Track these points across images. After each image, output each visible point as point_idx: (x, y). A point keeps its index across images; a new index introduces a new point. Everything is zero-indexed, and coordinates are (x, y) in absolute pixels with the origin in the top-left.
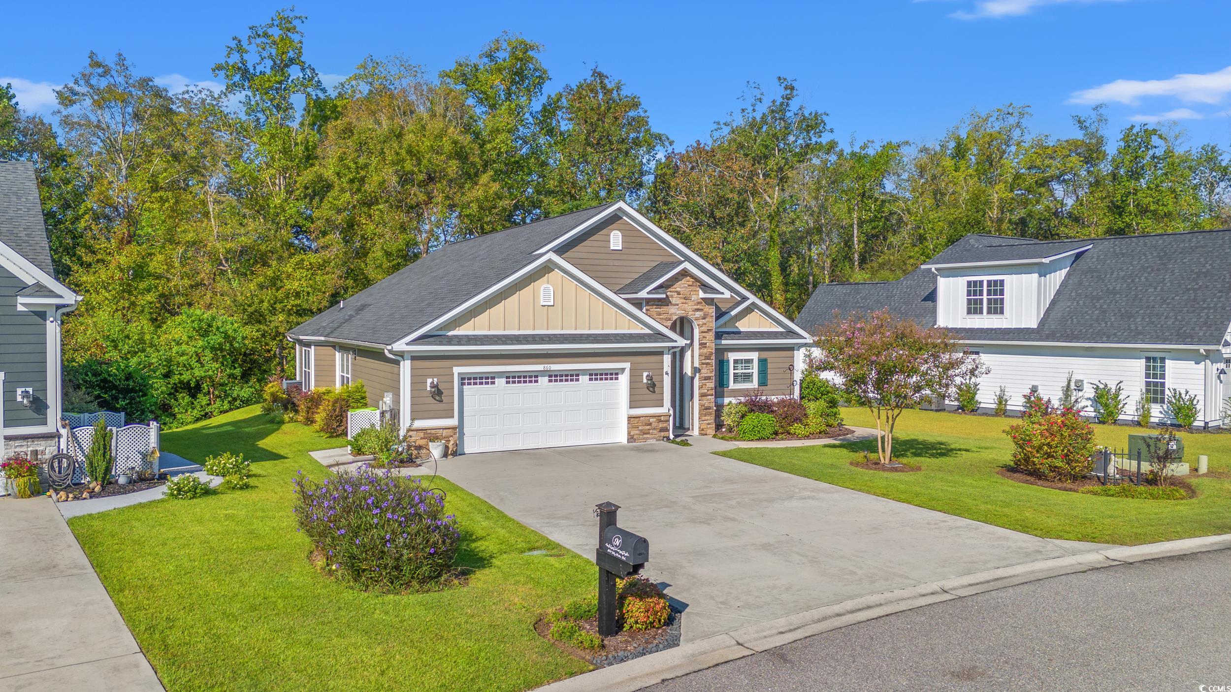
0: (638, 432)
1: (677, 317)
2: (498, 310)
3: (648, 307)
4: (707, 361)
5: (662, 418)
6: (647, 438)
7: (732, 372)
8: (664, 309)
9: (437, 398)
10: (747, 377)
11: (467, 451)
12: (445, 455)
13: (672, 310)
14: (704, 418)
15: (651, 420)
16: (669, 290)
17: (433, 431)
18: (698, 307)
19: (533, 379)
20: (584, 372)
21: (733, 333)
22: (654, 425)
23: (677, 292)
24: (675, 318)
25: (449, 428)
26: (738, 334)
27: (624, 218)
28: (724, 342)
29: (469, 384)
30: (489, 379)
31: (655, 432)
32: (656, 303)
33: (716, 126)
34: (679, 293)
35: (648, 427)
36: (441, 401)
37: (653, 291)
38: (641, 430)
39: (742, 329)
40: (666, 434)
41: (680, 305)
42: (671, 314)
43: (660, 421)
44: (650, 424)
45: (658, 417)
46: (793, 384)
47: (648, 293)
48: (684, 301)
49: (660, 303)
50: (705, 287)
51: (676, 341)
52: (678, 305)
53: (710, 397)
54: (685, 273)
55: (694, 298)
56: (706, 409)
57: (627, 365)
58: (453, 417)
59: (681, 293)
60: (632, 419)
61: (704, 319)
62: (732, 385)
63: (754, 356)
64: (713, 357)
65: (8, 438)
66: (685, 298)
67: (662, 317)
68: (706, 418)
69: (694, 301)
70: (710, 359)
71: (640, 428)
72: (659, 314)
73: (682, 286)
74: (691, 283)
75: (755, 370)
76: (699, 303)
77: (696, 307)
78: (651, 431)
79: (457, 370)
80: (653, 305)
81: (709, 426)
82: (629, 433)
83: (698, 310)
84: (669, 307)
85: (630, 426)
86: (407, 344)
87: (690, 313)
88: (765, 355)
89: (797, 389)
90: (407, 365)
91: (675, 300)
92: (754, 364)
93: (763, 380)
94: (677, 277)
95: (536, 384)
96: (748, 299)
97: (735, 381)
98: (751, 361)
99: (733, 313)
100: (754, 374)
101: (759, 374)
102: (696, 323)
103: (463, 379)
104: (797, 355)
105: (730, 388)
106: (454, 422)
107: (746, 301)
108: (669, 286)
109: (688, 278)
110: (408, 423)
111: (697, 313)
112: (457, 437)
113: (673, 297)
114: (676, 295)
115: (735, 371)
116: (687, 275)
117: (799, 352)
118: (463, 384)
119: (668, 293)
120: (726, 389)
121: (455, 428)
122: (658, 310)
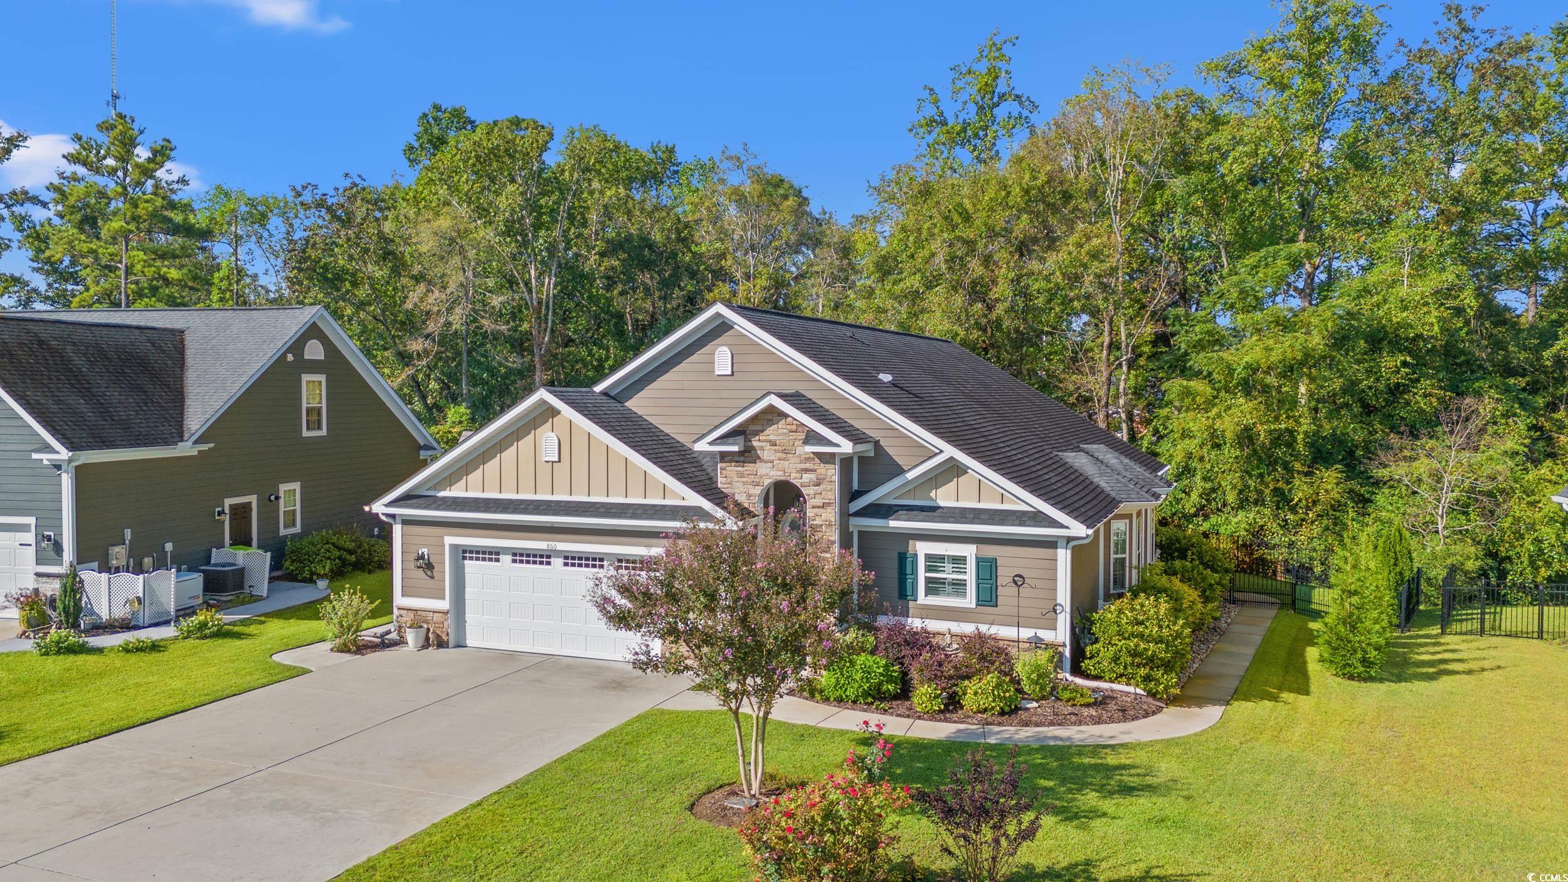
1: (770, 481)
2: (492, 466)
3: (724, 465)
7: (922, 574)
8: (750, 467)
9: (429, 573)
10: (959, 587)
11: (469, 643)
12: (426, 645)
13: (762, 469)
17: (423, 614)
18: (807, 466)
19: (545, 560)
21: (922, 509)
23: (770, 441)
24: (767, 482)
25: (441, 612)
26: (931, 511)
27: (736, 327)
28: (893, 524)
29: (471, 558)
30: (493, 554)
32: (736, 458)
34: (773, 444)
36: (432, 577)
37: (721, 441)
39: (942, 503)
41: (775, 463)
42: (762, 476)
46: (1055, 611)
47: (711, 444)
48: (783, 456)
49: (742, 459)
50: (812, 437)
52: (772, 462)
54: (773, 413)
55: (799, 452)
58: (444, 598)
59: (778, 443)
61: (818, 485)
62: (922, 598)
63: (968, 551)
65: (38, 575)
66: (785, 451)
67: (746, 480)
69: (798, 456)
72: (742, 475)
73: (773, 432)
75: (970, 576)
76: (808, 459)
77: (803, 466)
79: (449, 540)
80: (731, 461)
83: (806, 470)
84: (758, 465)
86: (386, 505)
87: (793, 475)
88: (990, 551)
89: (1064, 621)
90: (397, 530)
91: (767, 453)
92: (968, 566)
93: (985, 596)
94: (770, 417)
95: (548, 567)
96: (941, 451)
97: (929, 591)
98: (961, 560)
99: (910, 475)
100: (968, 583)
101: (978, 585)
102: (804, 491)
103: (464, 552)
104: (1064, 556)
105: (918, 602)
106: (444, 605)
107: (936, 454)
108: (757, 433)
109: (789, 420)
110: (399, 600)
111: (805, 476)
112: (449, 623)
113: (762, 449)
114: (767, 446)
115: (928, 575)
116: (785, 415)
117: (1069, 552)
118: (464, 558)
119: (755, 444)
120: (911, 603)
121: (445, 612)
122: (739, 469)
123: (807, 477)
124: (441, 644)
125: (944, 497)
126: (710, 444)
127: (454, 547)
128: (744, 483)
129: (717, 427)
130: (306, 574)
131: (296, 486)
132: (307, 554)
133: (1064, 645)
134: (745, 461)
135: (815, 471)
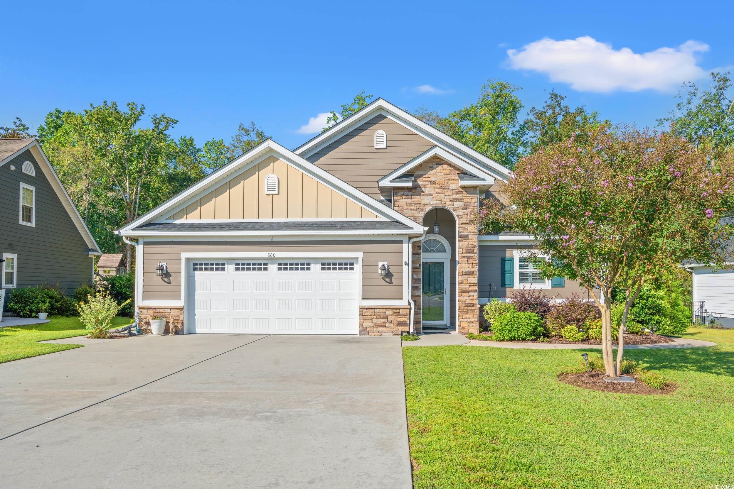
0: (371, 325)
1: (430, 208)
2: (222, 199)
3: (397, 198)
4: (469, 255)
5: (401, 311)
6: (382, 332)
7: (517, 270)
8: (416, 199)
9: (166, 280)
11: (198, 331)
12: (167, 331)
13: (425, 199)
14: (464, 316)
15: (388, 313)
16: (421, 179)
17: (162, 310)
18: (458, 196)
19: (262, 267)
20: (316, 260)
22: (391, 318)
23: (431, 181)
24: (428, 208)
25: (176, 308)
27: (389, 117)
28: (501, 238)
29: (201, 269)
30: (219, 265)
31: (392, 325)
32: (406, 193)
33: (657, 123)
34: (433, 183)
35: (384, 320)
36: (170, 283)
37: (398, 180)
38: (375, 323)
40: (406, 329)
41: (435, 195)
42: (424, 205)
43: (398, 314)
44: (386, 317)
45: (396, 310)
48: (440, 191)
50: (464, 174)
51: (412, 228)
52: (432, 195)
53: (472, 294)
54: (437, 161)
55: (452, 187)
56: (467, 306)
57: (359, 255)
58: (180, 298)
59: (436, 182)
60: (364, 311)
61: (465, 209)
62: (517, 285)
64: (477, 250)
66: (441, 188)
67: (413, 207)
68: (468, 316)
69: (452, 190)
70: (472, 252)
71: (374, 320)
72: (410, 204)
73: (433, 174)
74: (448, 172)
76: (458, 193)
77: (455, 197)
78: (387, 325)
79: (184, 255)
80: (402, 195)
81: (471, 325)
82: (361, 325)
83: (457, 200)
84: (422, 197)
85: (362, 317)
86: (133, 230)
87: (447, 203)
90: (140, 249)
91: (429, 189)
93: (557, 280)
94: (431, 165)
95: (265, 272)
97: (521, 281)
102: (455, 214)
103: (195, 265)
105: (514, 288)
106: (181, 303)
108: (421, 176)
109: (445, 166)
110: (139, 301)
111: (455, 203)
112: (183, 317)
113: (425, 186)
114: (429, 184)
115: (521, 271)
116: (445, 161)
118: (195, 269)
119: (420, 183)
120: (508, 289)
121: (181, 309)
122: (408, 200)
123: (457, 204)
124: (178, 332)
126: (391, 181)
127: (188, 260)
128: (412, 210)
129: (396, 170)
130: (27, 311)
131: (14, 256)
132: (28, 297)
134: (411, 193)
135: (463, 200)
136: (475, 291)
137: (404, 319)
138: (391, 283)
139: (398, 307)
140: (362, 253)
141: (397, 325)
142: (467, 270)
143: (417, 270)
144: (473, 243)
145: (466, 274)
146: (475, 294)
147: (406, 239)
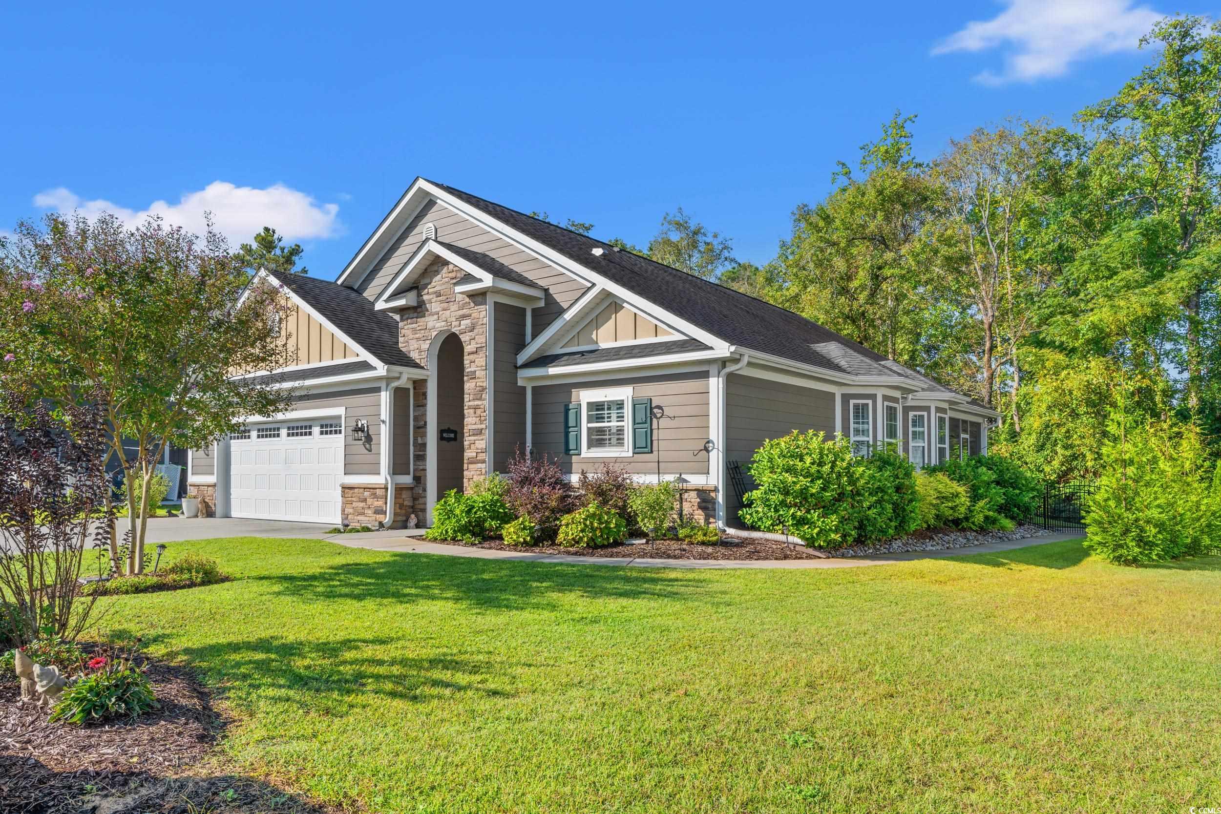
0: (352, 511)
1: (436, 332)
3: (403, 324)
4: (476, 403)
5: (379, 492)
7: (585, 426)
8: (420, 322)
10: (618, 435)
13: (430, 322)
15: (367, 494)
16: (426, 291)
17: (202, 488)
18: (464, 310)
20: (315, 423)
21: (583, 353)
22: (369, 501)
23: (436, 293)
24: (434, 335)
25: (211, 486)
27: (438, 201)
29: (237, 437)
30: (247, 431)
31: (370, 512)
32: (411, 313)
34: (439, 295)
35: (363, 505)
36: (208, 456)
37: (396, 297)
38: (355, 509)
39: (602, 345)
40: (383, 518)
41: (441, 313)
42: (430, 330)
43: (376, 496)
44: (365, 500)
45: (371, 488)
46: (707, 450)
47: (388, 300)
48: (446, 305)
50: (469, 278)
52: (437, 313)
53: (479, 465)
54: (441, 260)
55: (458, 298)
57: (340, 411)
58: (213, 474)
59: (442, 293)
61: (472, 329)
62: (585, 453)
63: (624, 393)
66: (447, 300)
67: (418, 335)
69: (459, 303)
70: (480, 399)
71: (354, 505)
72: (415, 332)
73: (438, 283)
75: (627, 422)
76: (465, 305)
77: (461, 312)
78: (366, 511)
80: (407, 319)
82: (343, 512)
83: (463, 316)
84: (427, 319)
85: (343, 500)
87: (454, 324)
89: (716, 460)
91: (434, 305)
92: (625, 411)
93: (641, 443)
95: (278, 439)
96: (594, 285)
97: (591, 444)
98: (620, 405)
99: (568, 316)
100: (626, 429)
101: (634, 430)
102: (463, 338)
104: (715, 385)
105: (582, 456)
106: (212, 479)
107: (589, 289)
108: (425, 286)
109: (451, 267)
110: (190, 478)
111: (462, 322)
112: (217, 496)
113: (430, 302)
114: (434, 298)
115: (590, 425)
116: (446, 263)
117: (721, 379)
119: (425, 298)
120: (574, 459)
121: (214, 486)
122: (414, 326)
123: (466, 323)
124: (210, 514)
125: (605, 339)
126: (386, 301)
128: (418, 339)
129: (391, 284)
133: (716, 490)
134: (415, 315)
135: (469, 316)
136: (484, 462)
137: (380, 503)
138: (370, 451)
139: (374, 486)
140: (344, 408)
141: (375, 513)
142: (474, 427)
143: (421, 430)
144: (481, 384)
145: (474, 435)
146: (483, 465)
147: (383, 385)
